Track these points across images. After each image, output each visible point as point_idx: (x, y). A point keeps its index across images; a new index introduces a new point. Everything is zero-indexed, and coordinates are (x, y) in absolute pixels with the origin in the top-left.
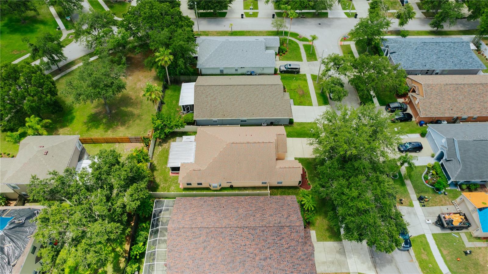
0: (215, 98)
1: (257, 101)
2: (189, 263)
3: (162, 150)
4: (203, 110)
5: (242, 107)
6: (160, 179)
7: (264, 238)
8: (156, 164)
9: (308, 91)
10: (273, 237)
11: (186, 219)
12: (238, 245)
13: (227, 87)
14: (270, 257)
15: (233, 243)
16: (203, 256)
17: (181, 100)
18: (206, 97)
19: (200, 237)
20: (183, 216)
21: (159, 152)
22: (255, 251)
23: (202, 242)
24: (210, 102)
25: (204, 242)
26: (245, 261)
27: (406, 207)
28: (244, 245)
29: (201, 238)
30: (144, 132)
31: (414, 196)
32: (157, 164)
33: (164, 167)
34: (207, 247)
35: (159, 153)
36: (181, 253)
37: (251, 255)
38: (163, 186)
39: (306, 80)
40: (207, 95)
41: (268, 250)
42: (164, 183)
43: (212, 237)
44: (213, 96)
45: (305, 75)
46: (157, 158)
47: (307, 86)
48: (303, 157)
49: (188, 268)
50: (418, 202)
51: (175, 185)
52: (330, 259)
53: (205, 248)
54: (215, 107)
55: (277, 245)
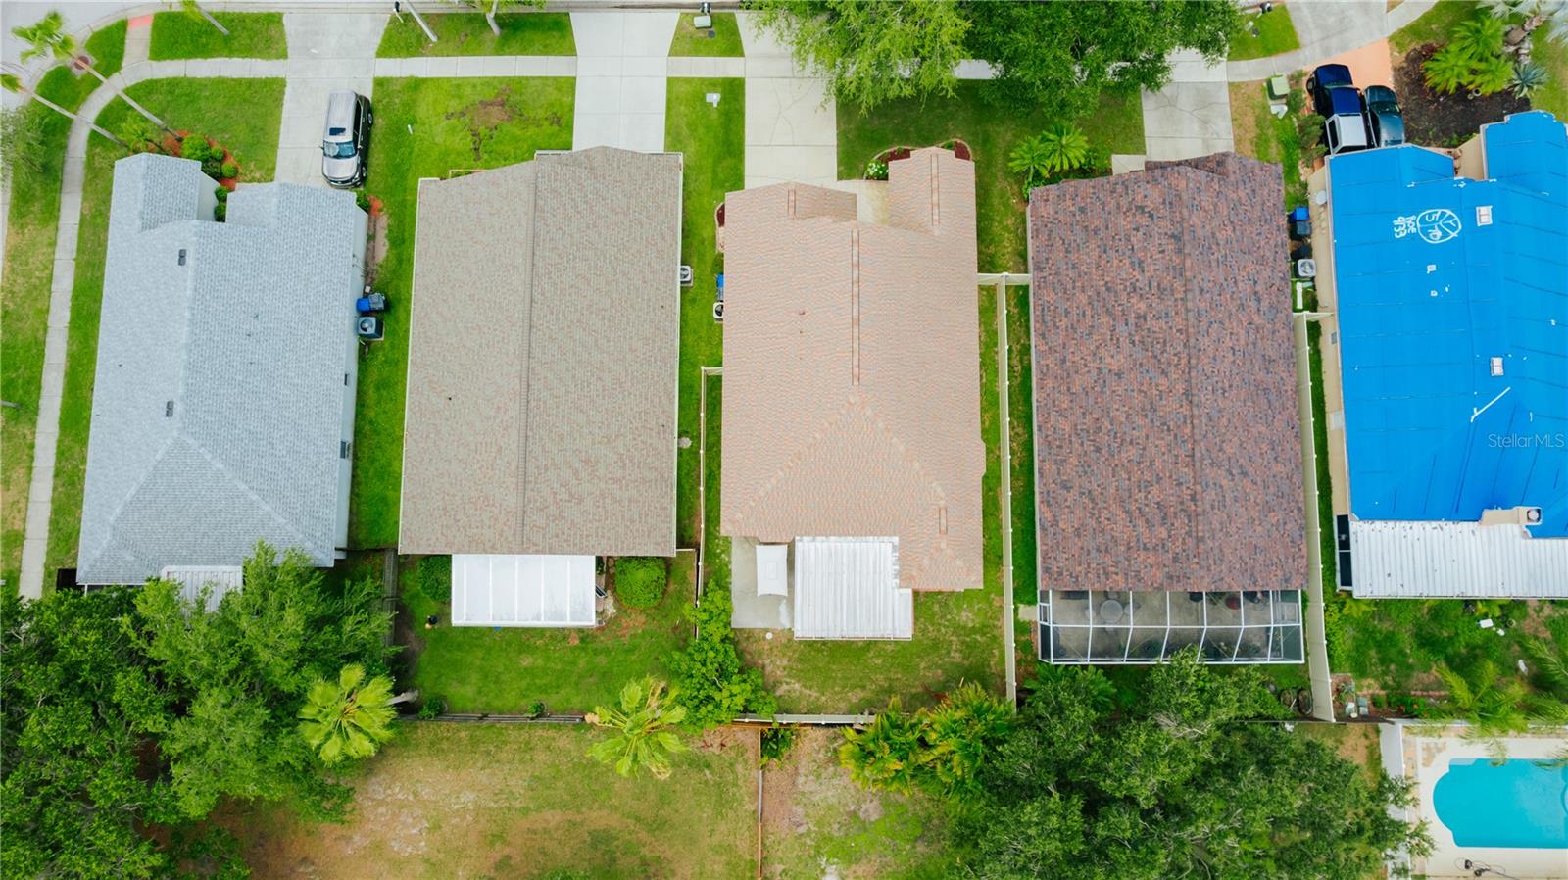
0: (587, 461)
1: (608, 283)
2: (1274, 521)
3: (798, 682)
4: (636, 517)
5: (630, 349)
6: (929, 668)
7: (1216, 290)
8: (862, 694)
9: (488, 82)
10: (1214, 264)
11: (1165, 535)
12: (1235, 371)
13: (533, 404)
14: (1252, 282)
15: (1231, 386)
16: (1259, 479)
17: (562, 618)
18: (581, 500)
19: (1221, 487)
20: (1145, 548)
21: (808, 692)
22: (1245, 324)
23: (1233, 480)
24: (602, 485)
25: (1231, 474)
26: (1264, 356)
28: (1234, 354)
29: (1224, 482)
30: (708, 766)
32: (864, 687)
33: (879, 662)
34: (1241, 467)
35: (811, 688)
36: (1256, 547)
37: (1252, 337)
38: (958, 654)
39: (416, 85)
40: (571, 495)
41: (1240, 285)
42: (948, 652)
43: (1220, 451)
44: (576, 473)
45: (380, 83)
46: (836, 693)
47: (457, 86)
48: (834, 150)
49: (1285, 524)
51: (955, 611)
52: (1196, 127)
53: (1244, 474)
54: (625, 464)
55: (1229, 258)
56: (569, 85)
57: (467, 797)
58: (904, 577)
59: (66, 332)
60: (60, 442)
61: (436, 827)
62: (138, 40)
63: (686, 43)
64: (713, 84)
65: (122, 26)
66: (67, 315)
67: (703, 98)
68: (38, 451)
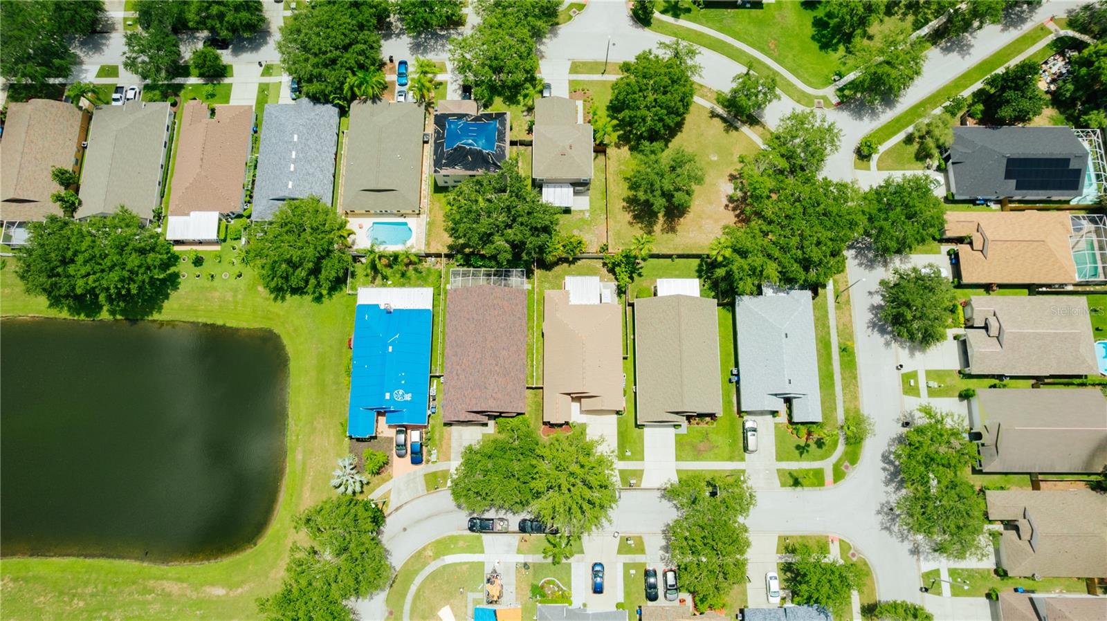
3: (597, 267)
6: (559, 271)
7: (473, 373)
9: (706, 460)
10: (473, 382)
12: (469, 349)
14: (459, 378)
15: (471, 344)
16: (463, 318)
17: (667, 281)
18: (663, 311)
22: (463, 365)
27: (517, 544)
31: (530, 559)
32: (578, 266)
33: (573, 273)
35: (593, 265)
38: (550, 275)
40: (666, 312)
42: (553, 275)
46: (586, 264)
47: (716, 459)
50: (523, 561)
51: (553, 284)
54: (651, 323)
56: (678, 458)
57: (691, 235)
58: (568, 293)
59: (834, 372)
60: (830, 337)
61: (700, 227)
62: (829, 476)
63: (639, 474)
64: (628, 459)
65: (835, 481)
66: (835, 377)
67: (632, 453)
68: (836, 334)
